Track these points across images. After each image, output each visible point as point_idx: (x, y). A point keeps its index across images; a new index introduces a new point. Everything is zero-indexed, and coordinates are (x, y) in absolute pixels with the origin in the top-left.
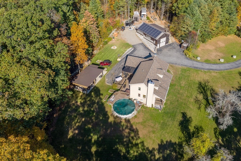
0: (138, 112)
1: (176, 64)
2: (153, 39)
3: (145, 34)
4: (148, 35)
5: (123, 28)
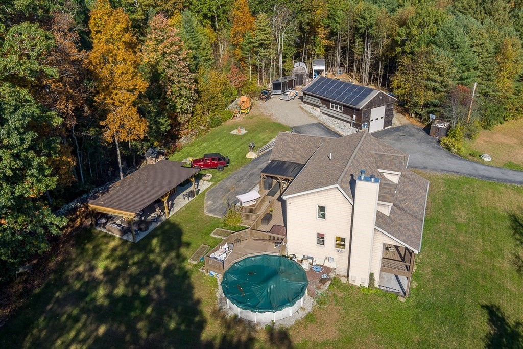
0: (321, 302)
2: (348, 110)
3: (326, 102)
4: (333, 103)
5: (266, 93)
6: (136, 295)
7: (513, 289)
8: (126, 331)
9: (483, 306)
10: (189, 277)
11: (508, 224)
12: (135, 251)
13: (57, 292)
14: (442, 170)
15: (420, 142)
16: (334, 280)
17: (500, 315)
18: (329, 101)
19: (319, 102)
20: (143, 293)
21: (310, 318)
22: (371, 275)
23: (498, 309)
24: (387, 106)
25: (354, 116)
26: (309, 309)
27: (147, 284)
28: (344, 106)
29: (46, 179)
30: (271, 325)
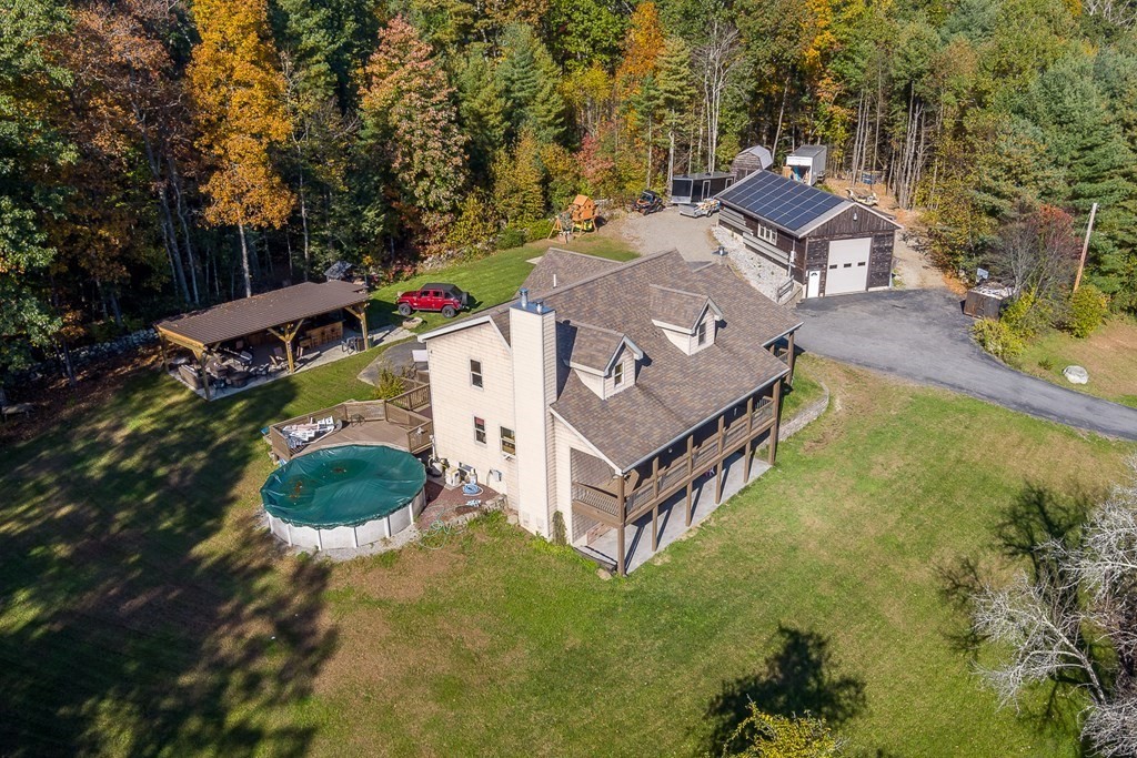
0: (429, 541)
2: (786, 240)
3: (752, 222)
4: (765, 224)
5: (649, 198)
6: (150, 471)
7: (897, 619)
8: (95, 519)
9: (782, 631)
11: (1007, 505)
12: (200, 413)
13: (45, 450)
14: (928, 379)
15: (929, 323)
16: (492, 516)
17: (814, 656)
18: (757, 221)
19: (741, 223)
20: (161, 472)
21: (388, 560)
22: (558, 516)
23: (821, 645)
24: (877, 239)
25: (793, 253)
26: (399, 542)
27: (177, 460)
28: (779, 231)
29: (34, 249)
30: (311, 553)
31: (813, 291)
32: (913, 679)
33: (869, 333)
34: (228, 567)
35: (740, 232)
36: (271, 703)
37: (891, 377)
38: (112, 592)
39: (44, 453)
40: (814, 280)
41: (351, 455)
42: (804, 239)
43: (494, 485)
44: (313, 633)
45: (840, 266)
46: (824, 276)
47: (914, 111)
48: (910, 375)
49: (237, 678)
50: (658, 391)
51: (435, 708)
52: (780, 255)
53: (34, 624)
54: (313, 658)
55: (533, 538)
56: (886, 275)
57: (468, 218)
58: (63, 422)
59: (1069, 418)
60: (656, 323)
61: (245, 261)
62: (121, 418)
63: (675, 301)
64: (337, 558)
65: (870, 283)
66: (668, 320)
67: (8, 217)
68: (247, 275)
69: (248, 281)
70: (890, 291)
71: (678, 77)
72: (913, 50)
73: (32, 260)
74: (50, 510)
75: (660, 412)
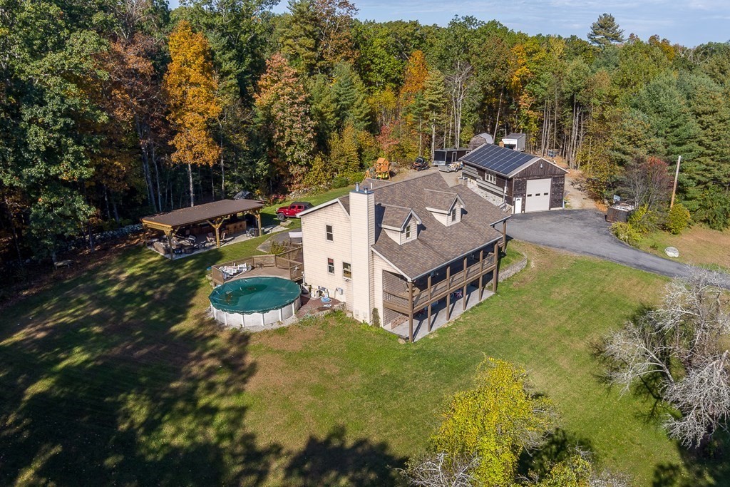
0: (302, 324)
1: (563, 248)
2: (501, 180)
3: (482, 172)
4: (489, 172)
5: (420, 161)
6: (142, 293)
7: (567, 367)
8: (114, 315)
10: (197, 289)
11: (630, 314)
12: (167, 266)
14: (584, 252)
15: (586, 226)
16: (337, 312)
18: (484, 171)
19: (475, 173)
20: (149, 293)
21: (281, 331)
22: (375, 311)
24: (555, 179)
25: (505, 188)
26: (287, 323)
27: (158, 287)
28: (498, 176)
29: (83, 168)
30: (238, 329)
31: (518, 210)
32: (576, 395)
33: (551, 230)
34: (193, 336)
35: (475, 179)
36: (222, 395)
37: (563, 251)
38: (128, 347)
39: (80, 285)
40: (518, 203)
41: (258, 283)
42: (512, 179)
43: (338, 297)
44: (243, 364)
45: (534, 195)
46: (524, 201)
47: (576, 111)
48: (575, 251)
49: (202, 384)
50: (429, 243)
51: (312, 399)
52: (498, 190)
53: (87, 362)
54: (244, 376)
55: (361, 324)
56: (561, 201)
57: (315, 170)
58: (89, 271)
59: (667, 272)
60: (428, 209)
61: (191, 186)
62: (123, 268)
63: (438, 197)
64: (253, 330)
65: (551, 206)
66: (435, 207)
67: (71, 149)
68: (192, 194)
69: (192, 198)
70: (563, 210)
71: (437, 92)
72: (574, 76)
73: (81, 174)
74: (88, 311)
75: (431, 253)
